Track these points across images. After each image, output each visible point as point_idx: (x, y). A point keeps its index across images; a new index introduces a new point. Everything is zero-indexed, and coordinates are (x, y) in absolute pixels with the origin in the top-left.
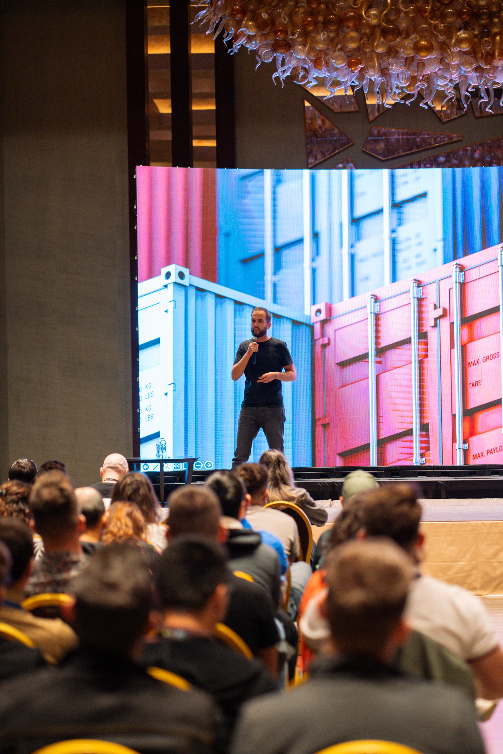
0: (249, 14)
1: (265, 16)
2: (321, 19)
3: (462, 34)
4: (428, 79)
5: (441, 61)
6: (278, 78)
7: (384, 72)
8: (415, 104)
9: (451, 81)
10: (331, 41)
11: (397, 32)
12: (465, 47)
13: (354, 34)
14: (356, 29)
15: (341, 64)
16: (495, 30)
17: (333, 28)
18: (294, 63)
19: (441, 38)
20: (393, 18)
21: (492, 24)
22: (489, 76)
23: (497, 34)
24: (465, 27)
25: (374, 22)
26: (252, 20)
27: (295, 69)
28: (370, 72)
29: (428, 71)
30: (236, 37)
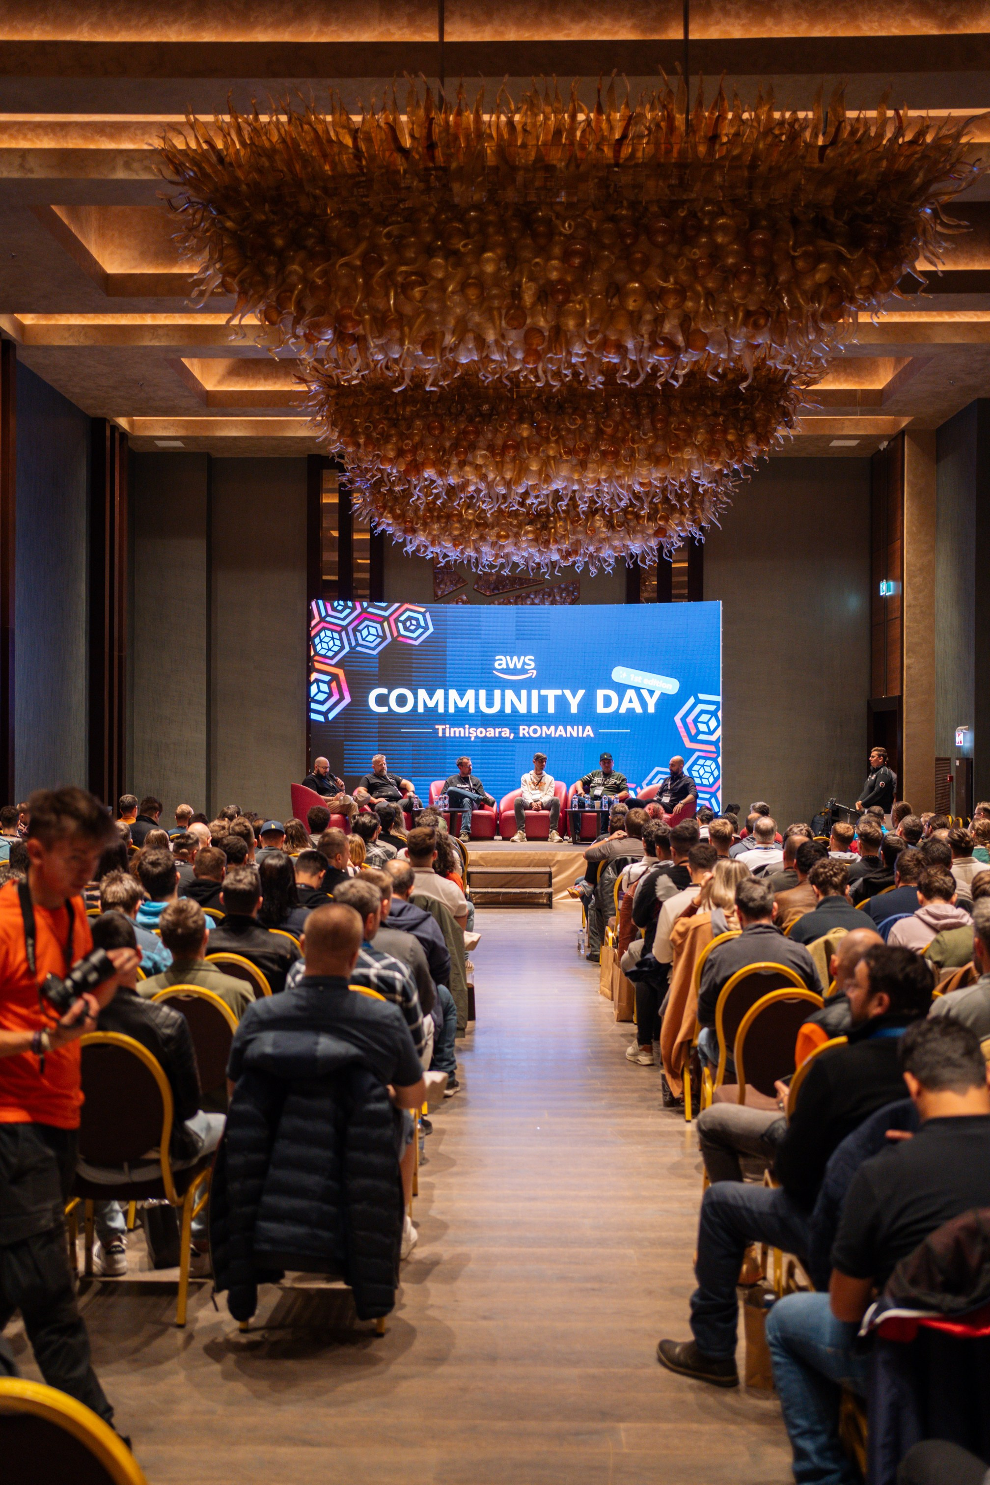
0: (388, 509)
1: (398, 512)
2: (436, 514)
3: (529, 528)
4: (507, 556)
5: (515, 544)
6: (406, 551)
7: (477, 550)
8: (498, 571)
9: (523, 557)
10: (442, 529)
11: (486, 525)
12: (531, 536)
13: (457, 525)
14: (459, 521)
15: (449, 545)
16: (551, 525)
17: (444, 520)
18: (416, 543)
19: (515, 530)
20: (483, 515)
21: (548, 521)
22: (545, 555)
23: (552, 528)
24: (530, 523)
25: (471, 518)
26: (390, 512)
27: (418, 546)
28: (468, 550)
29: (506, 551)
30: (379, 524)
